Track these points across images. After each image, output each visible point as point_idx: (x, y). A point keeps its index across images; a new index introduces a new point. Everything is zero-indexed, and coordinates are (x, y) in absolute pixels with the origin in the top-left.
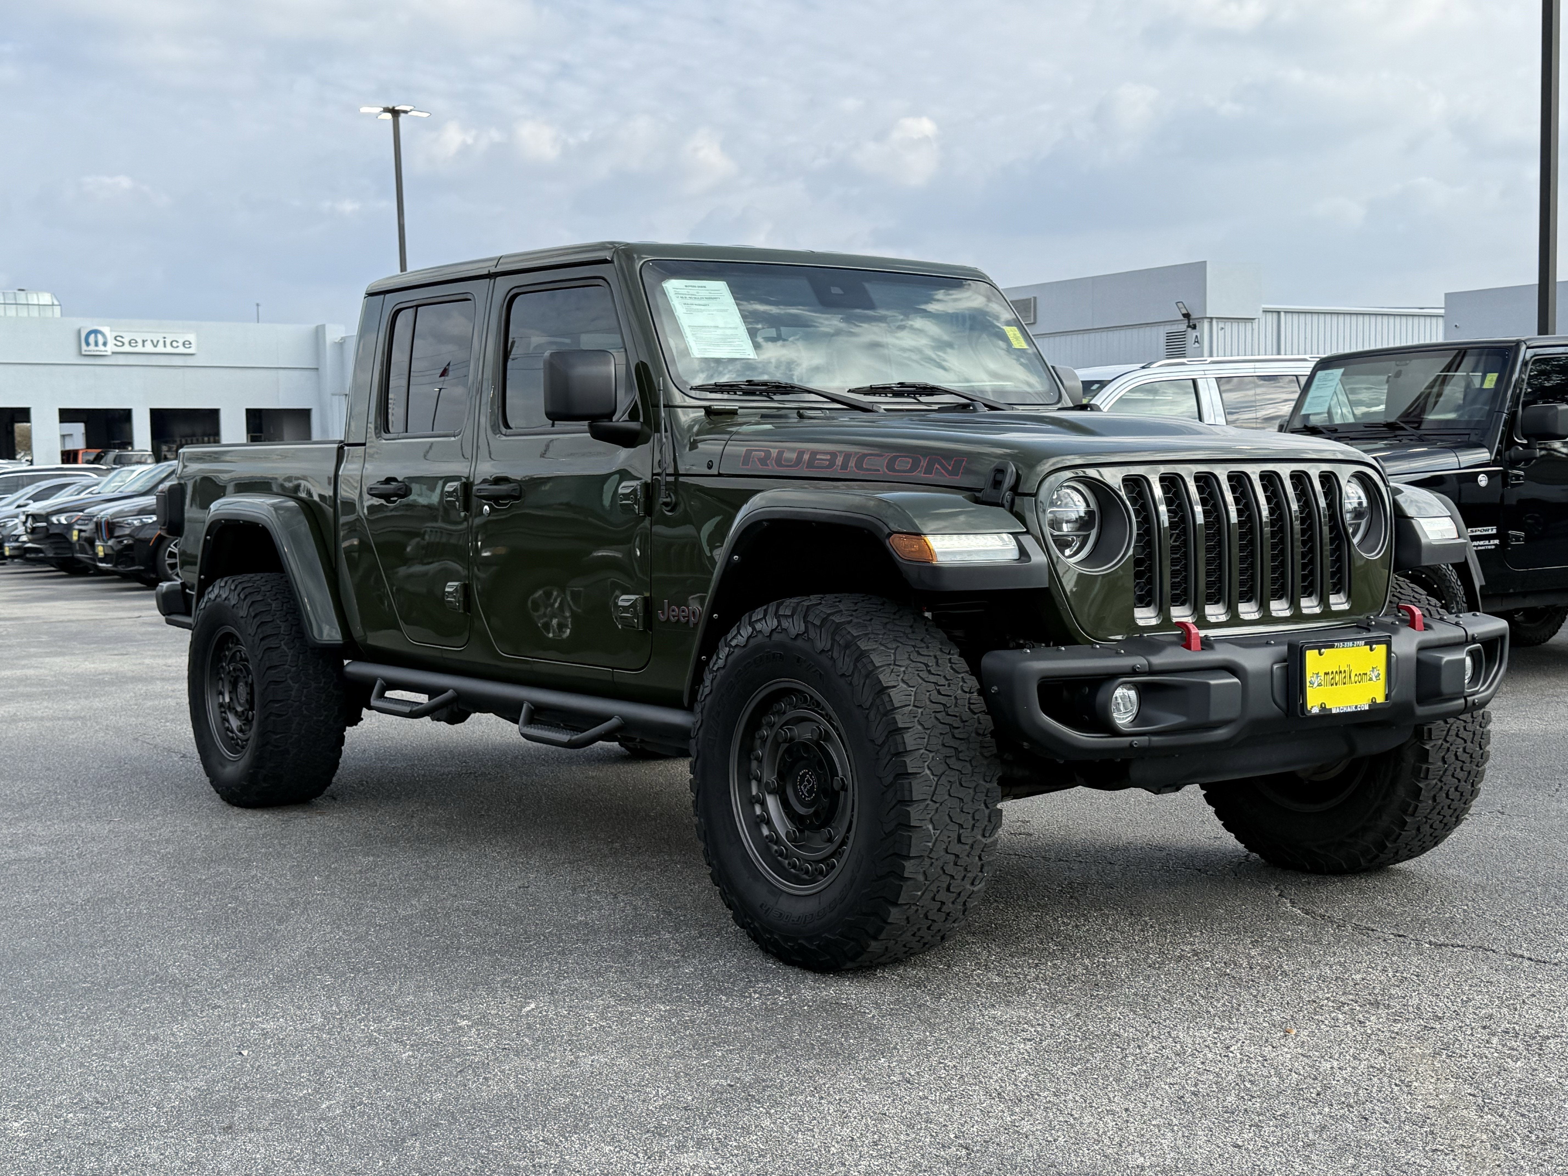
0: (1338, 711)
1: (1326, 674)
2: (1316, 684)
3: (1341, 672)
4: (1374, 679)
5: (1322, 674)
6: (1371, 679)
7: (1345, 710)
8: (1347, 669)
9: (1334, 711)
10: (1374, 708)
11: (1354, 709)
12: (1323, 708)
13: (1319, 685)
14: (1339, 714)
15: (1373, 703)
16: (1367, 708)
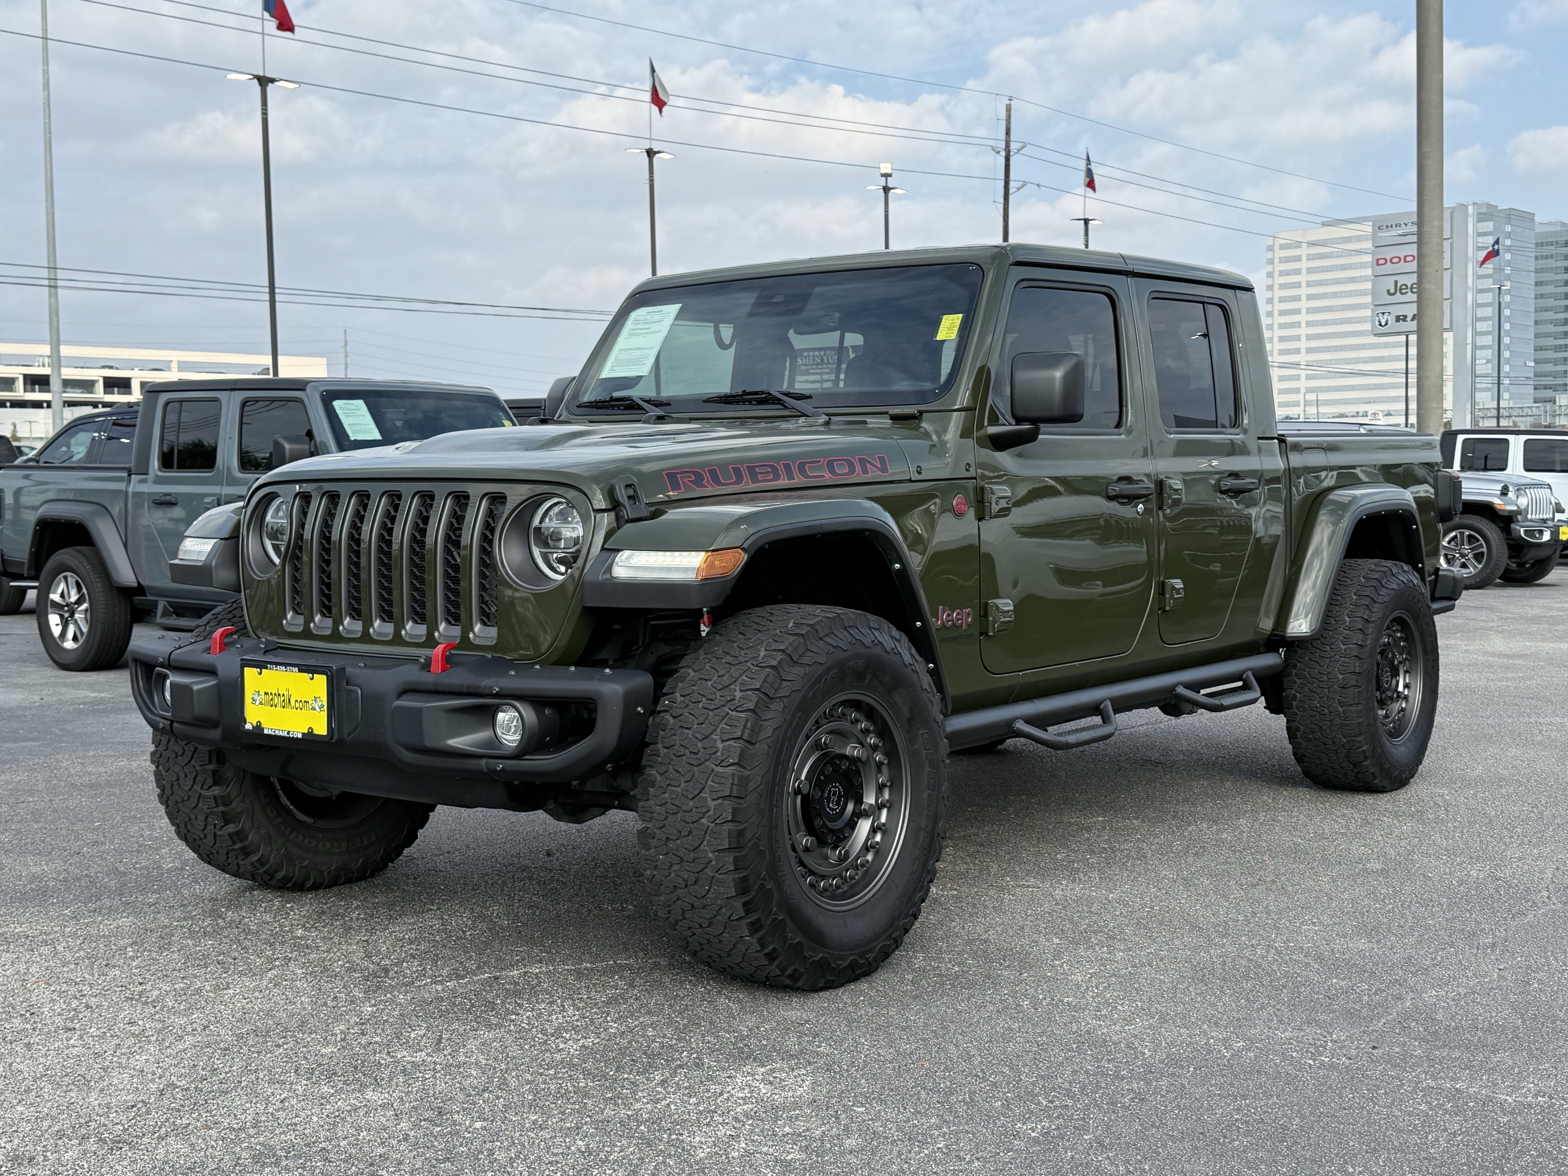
0: (270, 732)
1: (266, 694)
2: (257, 703)
3: (279, 695)
4: (317, 708)
5: (262, 693)
6: (313, 709)
7: (277, 733)
8: (286, 693)
9: (266, 732)
10: (310, 737)
11: (285, 734)
12: (259, 727)
13: (261, 703)
14: (269, 736)
15: (311, 732)
16: (300, 736)
